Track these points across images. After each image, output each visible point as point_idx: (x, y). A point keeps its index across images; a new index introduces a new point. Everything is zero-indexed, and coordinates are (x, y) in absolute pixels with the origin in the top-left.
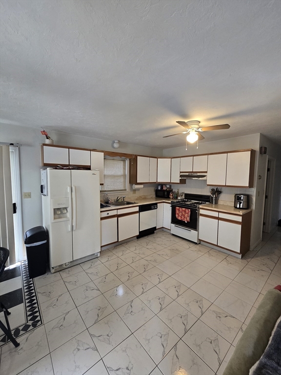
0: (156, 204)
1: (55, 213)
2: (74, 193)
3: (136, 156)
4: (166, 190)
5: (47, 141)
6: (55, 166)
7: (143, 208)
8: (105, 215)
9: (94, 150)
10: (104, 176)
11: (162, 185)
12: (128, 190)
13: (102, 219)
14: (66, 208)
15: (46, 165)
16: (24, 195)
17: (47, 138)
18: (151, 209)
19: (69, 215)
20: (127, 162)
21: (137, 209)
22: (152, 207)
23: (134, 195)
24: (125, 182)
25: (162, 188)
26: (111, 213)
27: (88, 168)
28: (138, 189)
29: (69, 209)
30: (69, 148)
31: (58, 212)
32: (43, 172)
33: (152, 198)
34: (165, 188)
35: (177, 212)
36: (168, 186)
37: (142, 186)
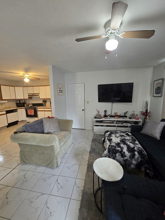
0: (17, 109)
4: (22, 103)
7: (8, 112)
11: (20, 100)
21: (5, 112)
22: (14, 111)
23: (2, 106)
28: (4, 103)
33: (14, 108)
34: (21, 102)
35: (28, 111)
36: (23, 101)
37: (7, 101)
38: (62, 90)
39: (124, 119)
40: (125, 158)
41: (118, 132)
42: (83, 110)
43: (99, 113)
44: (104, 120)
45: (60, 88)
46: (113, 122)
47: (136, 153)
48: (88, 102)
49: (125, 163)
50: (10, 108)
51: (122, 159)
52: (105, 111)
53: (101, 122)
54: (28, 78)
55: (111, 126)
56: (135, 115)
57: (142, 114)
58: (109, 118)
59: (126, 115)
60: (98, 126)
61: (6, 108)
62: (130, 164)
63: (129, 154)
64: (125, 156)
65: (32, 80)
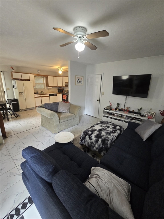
0: (56, 94)
1: (20, 94)
2: (25, 88)
3: (48, 76)
5: (13, 71)
6: (18, 79)
7: (51, 95)
8: (36, 96)
9: (31, 74)
10: (35, 83)
11: (60, 87)
12: (46, 89)
13: (35, 97)
14: (23, 93)
15: (14, 79)
16: (7, 89)
17: (13, 69)
18: (54, 96)
19: (24, 95)
20: (45, 78)
21: (49, 95)
22: (55, 95)
23: (49, 91)
24: (44, 86)
25: (60, 88)
26: (38, 96)
27: (29, 80)
28: (50, 89)
29: (24, 93)
30: (21, 73)
31: (21, 93)
32: (13, 81)
33: (56, 92)
34: (61, 89)
35: (63, 96)
36: (62, 88)
37: (51, 87)
38: (81, 81)
39: (133, 115)
40: (91, 141)
41: (110, 123)
42: (98, 100)
43: (111, 105)
44: (114, 113)
45: (79, 79)
46: (122, 116)
47: (100, 140)
48: (103, 93)
49: (91, 145)
50: (53, 93)
51: (89, 140)
52: (118, 104)
53: (111, 114)
54: (61, 71)
55: (119, 120)
56: (151, 113)
57: (161, 114)
58: (118, 112)
59: (140, 112)
60: (107, 117)
61: (51, 92)
62: (94, 146)
63: (95, 139)
64: (92, 139)
65: (63, 72)
